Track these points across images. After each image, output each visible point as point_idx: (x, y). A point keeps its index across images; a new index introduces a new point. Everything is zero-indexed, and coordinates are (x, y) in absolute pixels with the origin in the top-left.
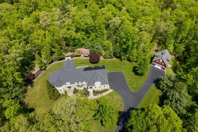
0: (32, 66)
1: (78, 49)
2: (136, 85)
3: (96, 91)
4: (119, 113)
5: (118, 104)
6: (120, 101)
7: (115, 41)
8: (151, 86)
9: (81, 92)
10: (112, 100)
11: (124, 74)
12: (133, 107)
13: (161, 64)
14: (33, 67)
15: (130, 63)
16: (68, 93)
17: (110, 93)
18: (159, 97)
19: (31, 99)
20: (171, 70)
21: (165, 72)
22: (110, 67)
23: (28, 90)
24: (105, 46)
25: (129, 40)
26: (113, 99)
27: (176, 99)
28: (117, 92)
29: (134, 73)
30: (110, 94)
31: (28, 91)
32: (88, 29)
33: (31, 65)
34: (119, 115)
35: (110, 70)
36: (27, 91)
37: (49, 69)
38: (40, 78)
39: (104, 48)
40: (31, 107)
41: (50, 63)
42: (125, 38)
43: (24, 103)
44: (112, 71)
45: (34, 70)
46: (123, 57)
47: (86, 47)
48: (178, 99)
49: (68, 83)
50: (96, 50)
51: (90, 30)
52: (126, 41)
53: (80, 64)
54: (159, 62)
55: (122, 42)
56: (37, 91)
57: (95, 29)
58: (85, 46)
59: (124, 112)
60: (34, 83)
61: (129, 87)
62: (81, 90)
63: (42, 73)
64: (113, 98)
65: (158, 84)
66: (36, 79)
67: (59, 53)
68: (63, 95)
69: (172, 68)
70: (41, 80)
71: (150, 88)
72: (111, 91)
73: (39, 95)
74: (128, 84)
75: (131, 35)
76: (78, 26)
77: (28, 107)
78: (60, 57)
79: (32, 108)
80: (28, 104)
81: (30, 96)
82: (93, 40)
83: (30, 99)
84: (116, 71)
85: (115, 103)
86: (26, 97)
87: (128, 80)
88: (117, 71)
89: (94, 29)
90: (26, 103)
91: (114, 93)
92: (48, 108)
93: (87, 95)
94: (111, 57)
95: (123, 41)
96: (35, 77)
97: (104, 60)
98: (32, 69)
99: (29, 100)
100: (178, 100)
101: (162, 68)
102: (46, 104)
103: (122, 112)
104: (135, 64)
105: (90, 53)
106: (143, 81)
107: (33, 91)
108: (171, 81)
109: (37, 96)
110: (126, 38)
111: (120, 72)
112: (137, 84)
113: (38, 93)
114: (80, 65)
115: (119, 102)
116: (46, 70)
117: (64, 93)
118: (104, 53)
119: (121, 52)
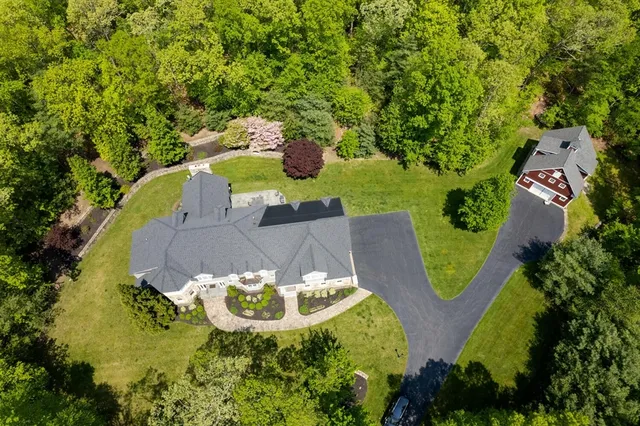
0: (64, 198)
1: (240, 122)
2: (453, 271)
3: (310, 299)
4: (392, 380)
5: (387, 345)
6: (396, 335)
7: (381, 84)
8: (508, 273)
9: (255, 300)
10: (366, 330)
11: (413, 223)
12: (441, 360)
13: (554, 187)
14: (72, 200)
15: (436, 176)
16: (206, 305)
17: (360, 305)
18: (537, 319)
19: (77, 328)
20: (588, 203)
21: (566, 215)
22: (363, 193)
23: (60, 289)
24: (343, 108)
25: (442, 101)
26: (369, 326)
27: (603, 350)
28: (386, 298)
29: (448, 219)
30: (360, 310)
31: (63, 296)
32: (274, 41)
33: (60, 196)
34: (389, 390)
35: (361, 206)
36: (57, 295)
37: (132, 201)
38: (103, 242)
39: (341, 113)
40: (79, 360)
41: (135, 180)
42: (428, 89)
43: (52, 341)
44: (369, 212)
45: (77, 208)
46: (410, 156)
47: (270, 114)
48: (611, 352)
49: (202, 276)
50: (308, 128)
51: (282, 44)
52: (432, 102)
53: (247, 179)
54: (548, 177)
55: (412, 104)
56: (94, 295)
57: (304, 39)
58: (265, 107)
59: (406, 378)
60: (80, 263)
61: (430, 280)
62: (254, 294)
63: (106, 221)
64: (372, 325)
65: (538, 270)
66: (87, 246)
67: (165, 144)
68: (188, 311)
69: (591, 197)
70: (105, 249)
71: (506, 281)
72: (363, 294)
73: (103, 310)
74: (425, 264)
75: (452, 82)
76: (232, 33)
77: (67, 359)
78: (169, 158)
79: (83, 363)
80: (67, 346)
81: (71, 316)
82: (295, 84)
83: (70, 329)
84: (382, 209)
85: (378, 343)
86: (56, 320)
87: (427, 249)
88: (389, 211)
89: (300, 38)
90: (57, 343)
91: (374, 303)
92: (139, 363)
93: (278, 315)
94: (364, 154)
95: (418, 103)
96: (82, 236)
97: (338, 165)
98: (66, 206)
99: (68, 333)
100: (612, 357)
101: (556, 199)
102: (130, 348)
103: (401, 376)
104: (453, 182)
105: (285, 136)
106: (481, 253)
107: (81, 296)
108: (591, 270)
109: (97, 316)
110: (430, 93)
111: (397, 214)
112: (460, 265)
113: (99, 302)
114: (249, 184)
115: (392, 337)
116: (120, 207)
117: (192, 307)
118: (339, 133)
119: (403, 137)
